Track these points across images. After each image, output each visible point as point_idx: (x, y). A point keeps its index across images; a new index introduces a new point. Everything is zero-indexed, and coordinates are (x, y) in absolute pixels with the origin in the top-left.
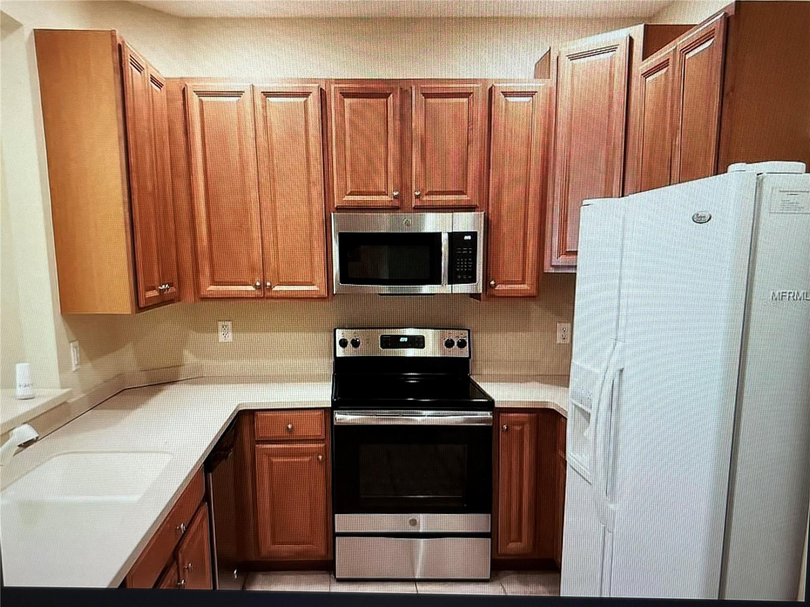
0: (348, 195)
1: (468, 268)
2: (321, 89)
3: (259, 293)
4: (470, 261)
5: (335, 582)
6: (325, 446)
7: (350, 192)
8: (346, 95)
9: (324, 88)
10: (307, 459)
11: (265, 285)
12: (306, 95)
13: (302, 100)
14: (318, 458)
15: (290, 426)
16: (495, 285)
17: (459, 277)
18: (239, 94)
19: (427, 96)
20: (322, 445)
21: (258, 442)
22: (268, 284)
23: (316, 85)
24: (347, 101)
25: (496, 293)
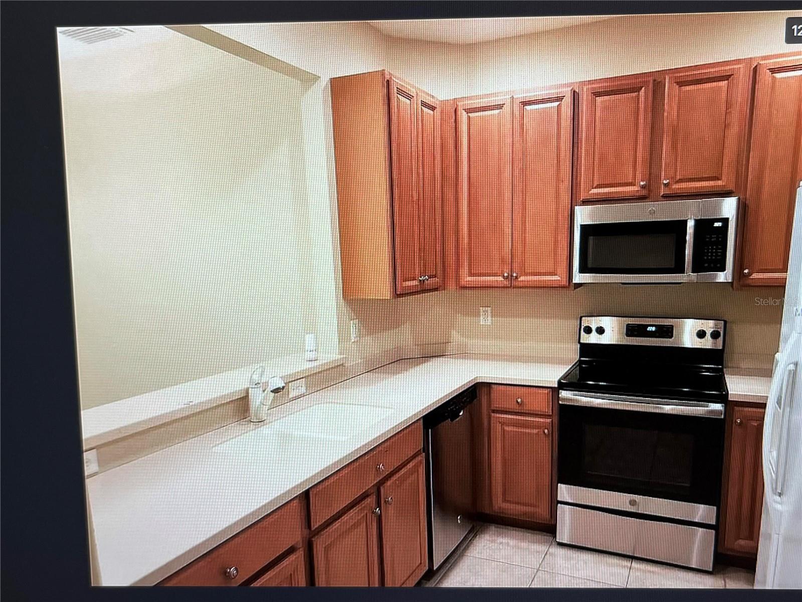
0: (595, 188)
1: (717, 255)
2: (574, 91)
3: (506, 283)
4: (720, 249)
5: (556, 545)
6: (552, 421)
7: (597, 185)
8: (597, 94)
9: (577, 91)
10: (535, 431)
11: (512, 276)
12: (559, 99)
13: (556, 104)
14: (544, 432)
15: (519, 400)
16: (750, 274)
17: (706, 265)
18: (500, 107)
19: (681, 84)
20: (549, 420)
21: (494, 411)
22: (515, 275)
23: (569, 89)
24: (599, 99)
25: (749, 282)
